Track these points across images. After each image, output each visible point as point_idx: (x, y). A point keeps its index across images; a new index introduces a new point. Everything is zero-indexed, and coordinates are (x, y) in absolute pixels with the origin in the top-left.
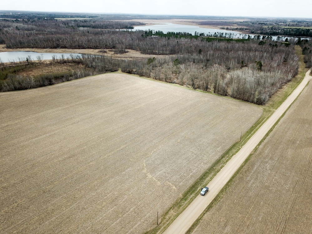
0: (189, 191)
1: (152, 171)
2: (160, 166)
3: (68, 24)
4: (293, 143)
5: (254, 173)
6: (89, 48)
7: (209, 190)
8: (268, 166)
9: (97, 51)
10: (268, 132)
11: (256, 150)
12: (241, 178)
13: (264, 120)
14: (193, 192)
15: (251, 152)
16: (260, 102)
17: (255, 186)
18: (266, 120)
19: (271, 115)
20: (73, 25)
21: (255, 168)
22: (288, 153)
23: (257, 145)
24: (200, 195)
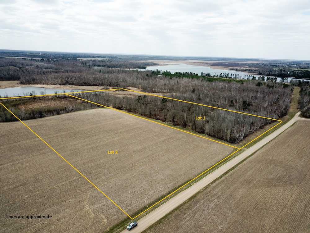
0: (118, 225)
1: (92, 204)
2: (102, 198)
3: (86, 63)
4: (249, 183)
5: (193, 211)
6: (94, 85)
7: (138, 224)
8: (212, 205)
9: (101, 88)
10: (228, 171)
11: (207, 188)
12: (178, 215)
13: (229, 159)
14: (122, 226)
15: (200, 190)
16: (232, 141)
17: (188, 224)
18: (232, 159)
19: (240, 154)
20: (90, 64)
21: (197, 206)
22: (239, 193)
23: (210, 183)
24: (126, 229)
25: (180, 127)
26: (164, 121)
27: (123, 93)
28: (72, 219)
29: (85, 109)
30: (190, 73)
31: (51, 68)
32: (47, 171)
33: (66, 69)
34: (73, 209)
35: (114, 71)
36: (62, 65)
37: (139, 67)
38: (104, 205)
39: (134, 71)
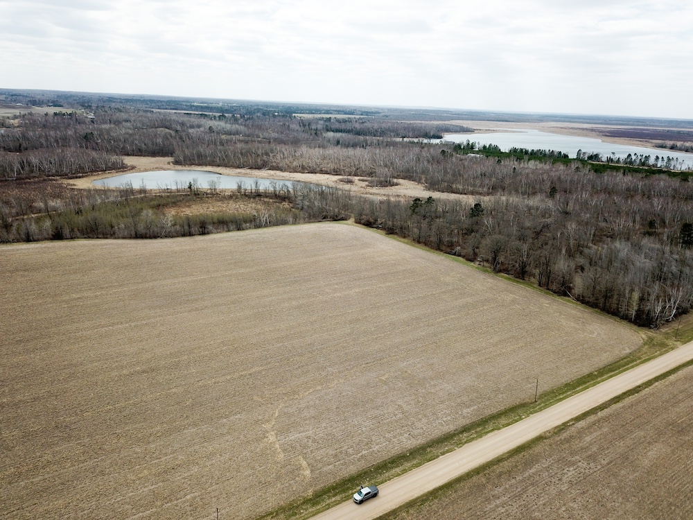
0: (334, 488)
1: (282, 431)
3: (309, 125)
4: (679, 432)
5: (523, 481)
6: (322, 172)
7: (380, 494)
8: (571, 473)
9: (335, 180)
10: (624, 394)
11: (563, 429)
12: (480, 488)
13: (630, 365)
14: (344, 491)
15: (545, 433)
16: (643, 320)
17: (503, 511)
18: (637, 365)
19: (661, 355)
20: (319, 127)
21: (533, 471)
22: (649, 453)
23: (572, 420)
24: (351, 501)
25: (510, 276)
26: (471, 259)
27: (382, 190)
28: (235, 458)
29: (295, 223)
30: (547, 151)
31: (237, 133)
32: (200, 348)
33: (266, 135)
34: (241, 436)
35: (369, 142)
36: (260, 127)
37: (427, 136)
38: (308, 437)
39: (413, 143)
